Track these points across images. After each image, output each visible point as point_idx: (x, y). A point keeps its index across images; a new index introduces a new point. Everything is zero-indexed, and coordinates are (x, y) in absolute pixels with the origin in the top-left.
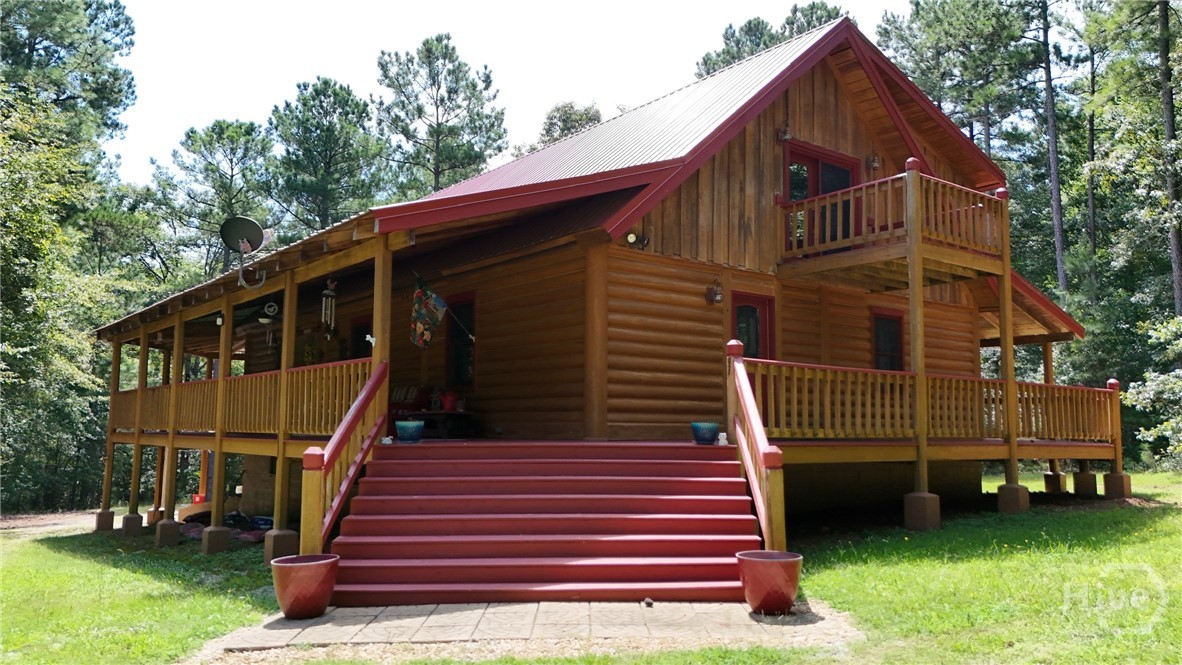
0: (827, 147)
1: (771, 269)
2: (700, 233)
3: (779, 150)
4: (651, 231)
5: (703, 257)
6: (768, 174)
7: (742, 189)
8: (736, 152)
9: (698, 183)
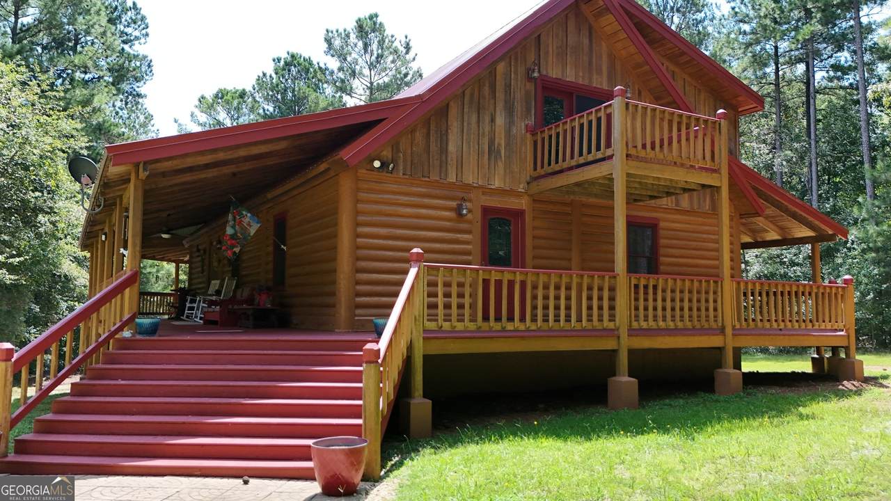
0: (580, 81)
1: (521, 186)
2: (449, 159)
3: (530, 87)
4: (400, 157)
5: (452, 178)
6: (518, 107)
7: (493, 120)
8: (486, 90)
9: (447, 115)
